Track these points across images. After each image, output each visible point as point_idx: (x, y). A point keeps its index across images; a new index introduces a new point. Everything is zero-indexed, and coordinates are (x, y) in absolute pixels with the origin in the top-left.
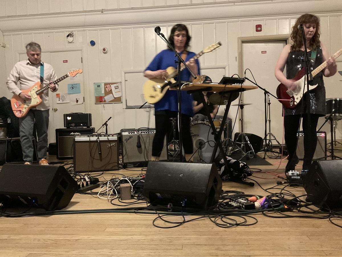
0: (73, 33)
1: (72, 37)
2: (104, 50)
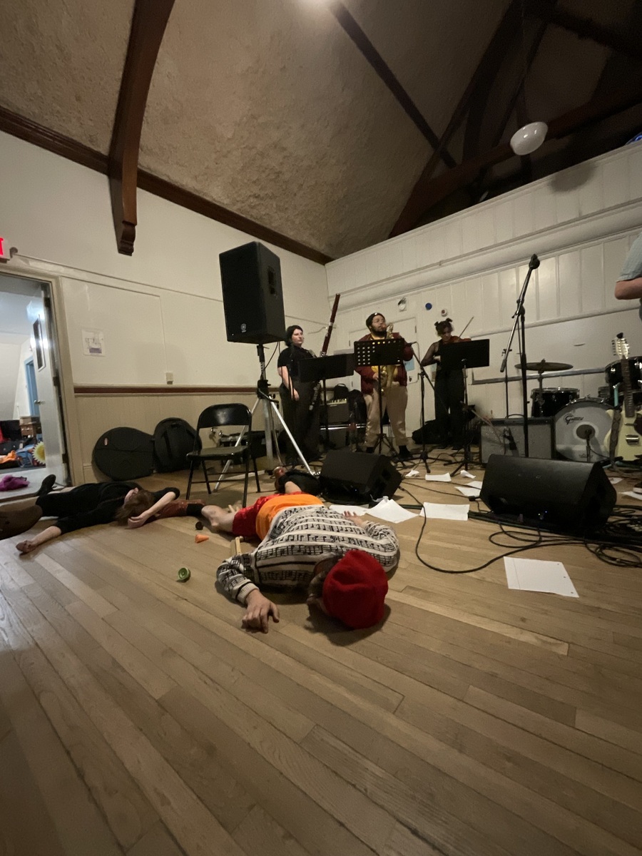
0: (405, 298)
1: (404, 304)
2: (443, 312)
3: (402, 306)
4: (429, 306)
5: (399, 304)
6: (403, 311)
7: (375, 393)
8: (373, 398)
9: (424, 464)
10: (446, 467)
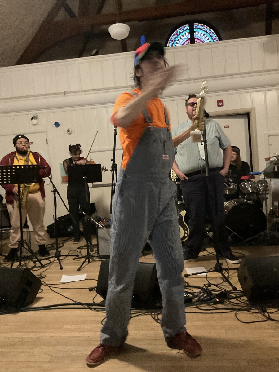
0: (37, 116)
1: (37, 119)
2: (68, 131)
3: (34, 121)
4: (57, 125)
5: (32, 119)
6: (35, 125)
7: (16, 204)
8: (13, 207)
9: (58, 261)
10: (74, 261)
